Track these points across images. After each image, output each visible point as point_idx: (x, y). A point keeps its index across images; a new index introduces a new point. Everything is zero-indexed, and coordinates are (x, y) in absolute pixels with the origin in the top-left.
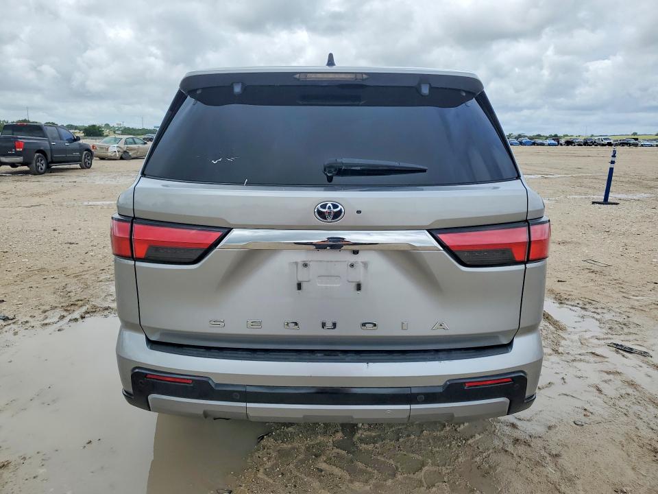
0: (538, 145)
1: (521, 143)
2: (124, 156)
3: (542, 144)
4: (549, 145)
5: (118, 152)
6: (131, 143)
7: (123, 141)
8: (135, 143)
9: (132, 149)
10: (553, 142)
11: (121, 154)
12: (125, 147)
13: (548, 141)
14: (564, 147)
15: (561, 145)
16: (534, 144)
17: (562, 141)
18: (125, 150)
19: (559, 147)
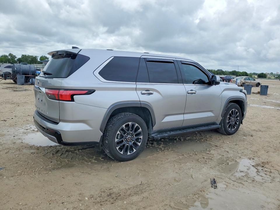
2: (242, 85)
5: (240, 83)
6: (247, 80)
7: (244, 79)
8: (249, 80)
9: (246, 83)
11: (241, 84)
12: (243, 81)
18: (244, 82)
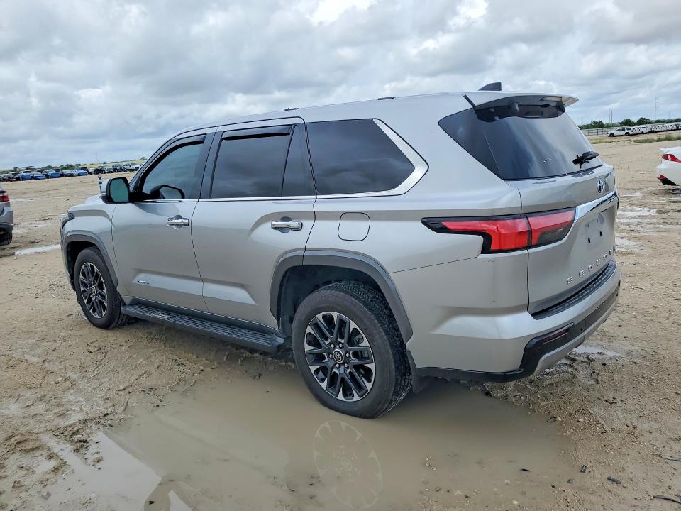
0: (67, 176)
1: (47, 176)
3: (72, 175)
4: (79, 175)
10: (82, 171)
13: (77, 172)
14: (93, 176)
15: (91, 174)
16: (62, 175)
17: (91, 170)
19: (89, 176)
